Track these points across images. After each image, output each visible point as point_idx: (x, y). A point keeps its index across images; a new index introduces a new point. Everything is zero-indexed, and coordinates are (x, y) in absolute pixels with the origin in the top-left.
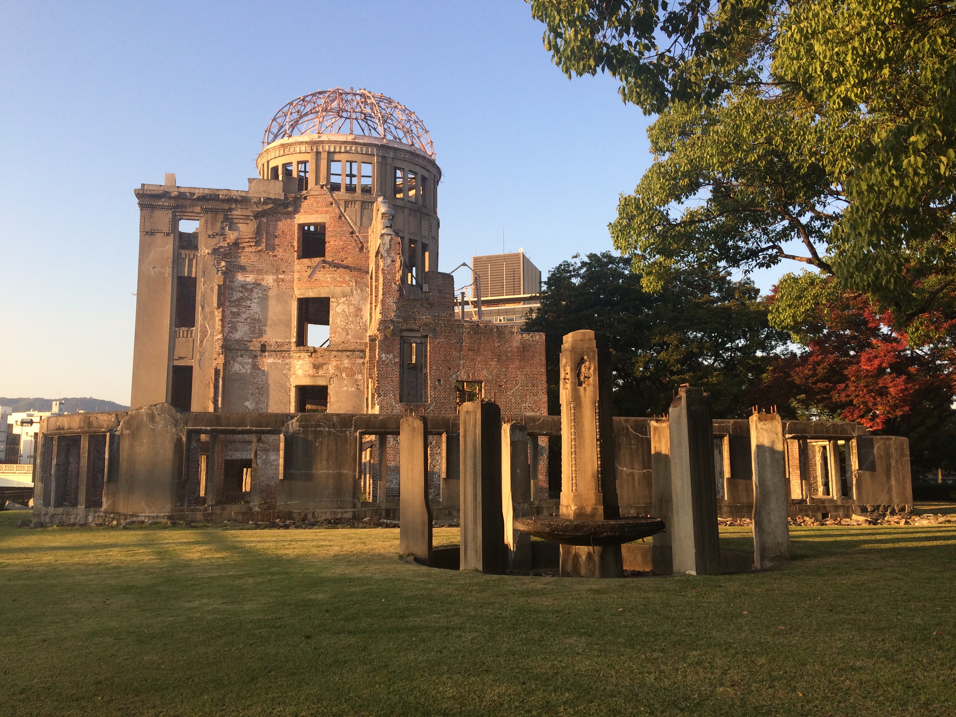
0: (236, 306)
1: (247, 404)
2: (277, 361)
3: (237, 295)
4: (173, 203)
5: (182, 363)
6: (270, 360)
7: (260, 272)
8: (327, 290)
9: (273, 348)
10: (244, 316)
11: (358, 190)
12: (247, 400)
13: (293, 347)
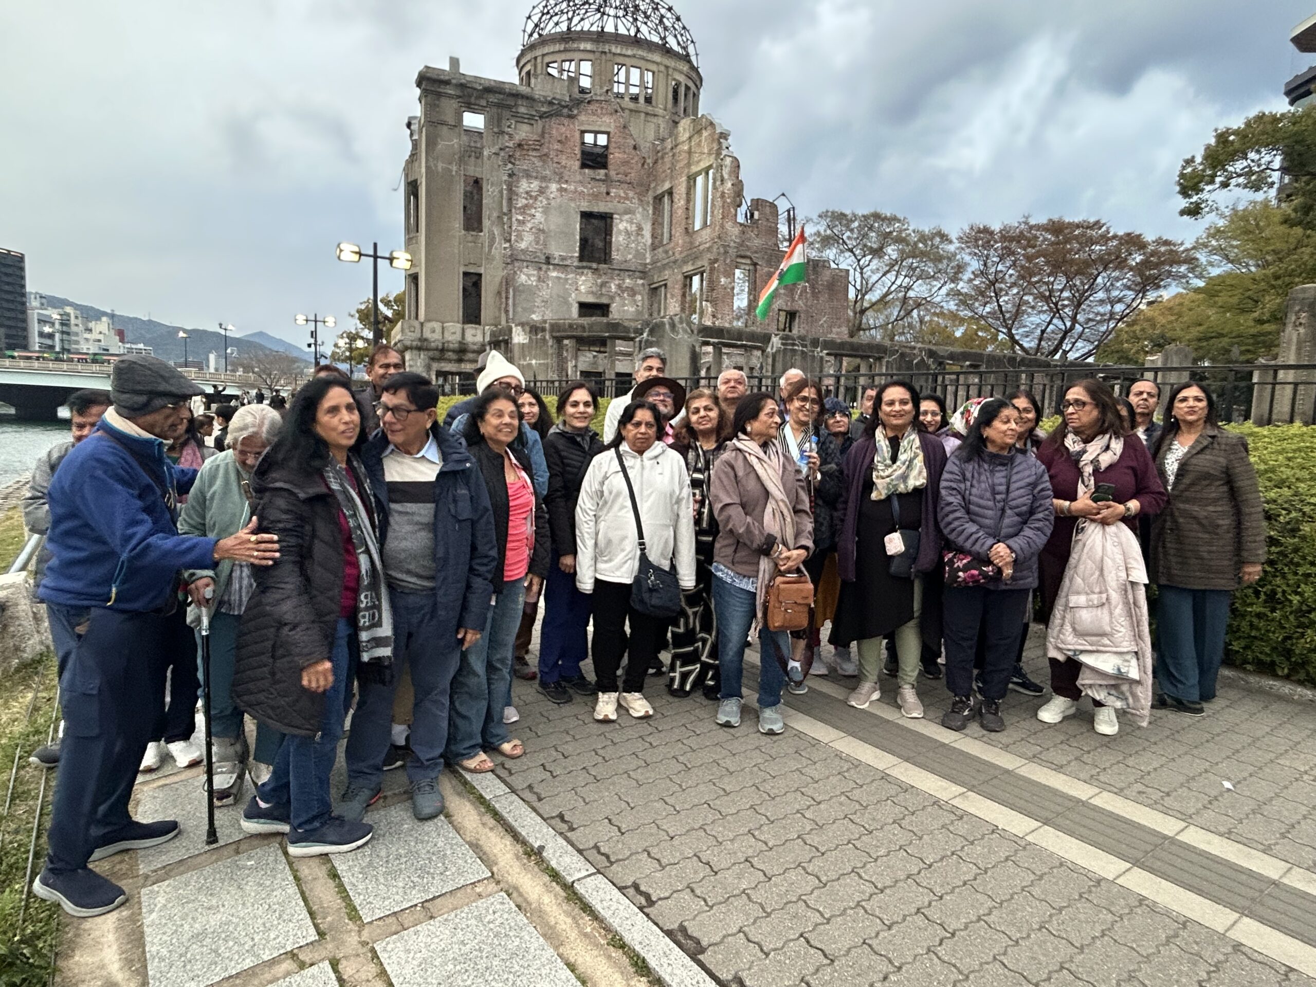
0: (521, 214)
1: (534, 317)
2: (560, 275)
3: (521, 202)
4: (459, 93)
5: (472, 270)
6: (554, 274)
7: (544, 179)
8: (610, 204)
9: (556, 262)
10: (529, 225)
11: (642, 100)
12: (534, 312)
13: (576, 264)
